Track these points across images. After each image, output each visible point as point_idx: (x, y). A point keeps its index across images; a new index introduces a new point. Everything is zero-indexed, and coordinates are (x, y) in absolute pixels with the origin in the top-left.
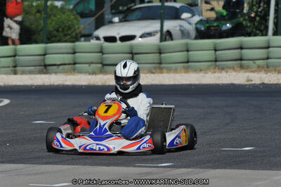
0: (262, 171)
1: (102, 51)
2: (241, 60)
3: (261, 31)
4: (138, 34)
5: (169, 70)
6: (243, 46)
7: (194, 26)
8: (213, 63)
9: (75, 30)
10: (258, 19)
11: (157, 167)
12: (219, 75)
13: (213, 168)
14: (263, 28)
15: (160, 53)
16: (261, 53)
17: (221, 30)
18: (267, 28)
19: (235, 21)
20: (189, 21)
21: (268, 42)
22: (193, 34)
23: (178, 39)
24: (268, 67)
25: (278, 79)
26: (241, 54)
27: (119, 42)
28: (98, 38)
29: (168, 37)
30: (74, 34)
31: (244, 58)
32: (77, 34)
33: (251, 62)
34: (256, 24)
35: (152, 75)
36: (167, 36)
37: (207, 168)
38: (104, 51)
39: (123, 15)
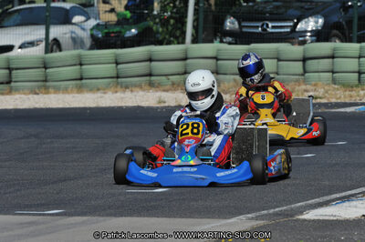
2: (150, 75)
3: (177, 38)
4: (17, 44)
5: (57, 90)
6: (153, 58)
7: (89, 32)
8: (115, 80)
11: (44, 215)
12: (122, 95)
13: (115, 215)
14: (178, 33)
15: (46, 68)
16: (177, 66)
17: (123, 36)
18: (184, 33)
19: (142, 25)
20: (83, 26)
21: (186, 51)
22: (88, 42)
23: (69, 50)
26: (150, 68)
29: (55, 47)
31: (154, 72)
33: (164, 78)
34: (170, 28)
35: (35, 96)
36: (54, 45)
37: (108, 215)
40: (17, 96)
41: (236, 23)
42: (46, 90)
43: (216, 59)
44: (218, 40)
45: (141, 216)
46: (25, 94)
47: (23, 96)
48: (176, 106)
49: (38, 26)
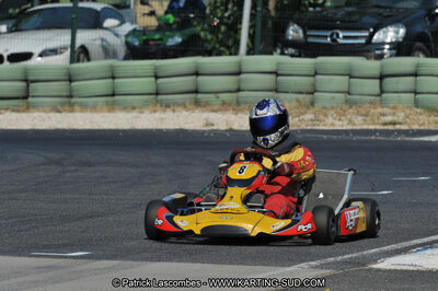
2: (196, 92)
3: (229, 48)
4: (36, 50)
5: (84, 108)
6: (201, 71)
7: (123, 39)
8: (153, 97)
11: (66, 257)
12: (162, 115)
13: (151, 260)
14: (230, 43)
15: (71, 81)
16: (229, 82)
17: (165, 45)
18: (237, 43)
19: (188, 32)
20: (116, 32)
21: (240, 64)
22: (122, 51)
23: (98, 59)
24: (238, 103)
26: (196, 83)
27: (6, 63)
29: (82, 56)
31: (201, 88)
33: (212, 96)
34: (220, 36)
35: (58, 115)
36: (81, 54)
37: (143, 259)
39: (13, 21)
40: (36, 114)
41: (301, 31)
42: (71, 107)
43: (276, 74)
44: (279, 51)
45: (182, 261)
46: (45, 111)
47: (42, 114)
48: (226, 131)
49: (63, 31)
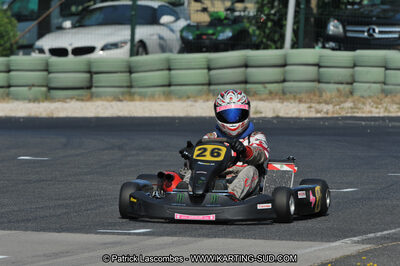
0: (279, 242)
1: (47, 69)
2: (246, 82)
3: (275, 42)
4: (99, 44)
5: (143, 97)
6: (249, 63)
7: (178, 34)
8: (205, 87)
9: (9, 39)
10: (269, 24)
11: (129, 234)
13: (208, 236)
14: (276, 37)
15: (131, 72)
16: (274, 73)
17: (217, 39)
18: (282, 37)
19: (237, 27)
20: (171, 28)
21: (285, 57)
22: (177, 45)
23: (156, 52)
24: (284, 93)
25: (300, 112)
26: (246, 74)
27: (71, 56)
28: (41, 51)
29: (141, 49)
30: (8, 45)
31: (250, 79)
32: (12, 45)
33: (260, 86)
34: (267, 31)
35: (119, 103)
36: (139, 48)
37: (200, 236)
38: (51, 69)
39: (77, 18)
40: (99, 103)
41: (340, 27)
42: (131, 97)
43: (318, 65)
44: (320, 45)
45: (236, 237)
46: (108, 101)
47: (105, 103)
48: (273, 118)
49: (123, 27)
